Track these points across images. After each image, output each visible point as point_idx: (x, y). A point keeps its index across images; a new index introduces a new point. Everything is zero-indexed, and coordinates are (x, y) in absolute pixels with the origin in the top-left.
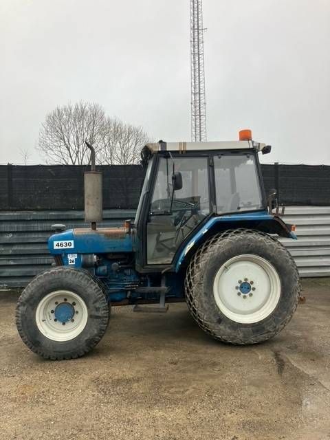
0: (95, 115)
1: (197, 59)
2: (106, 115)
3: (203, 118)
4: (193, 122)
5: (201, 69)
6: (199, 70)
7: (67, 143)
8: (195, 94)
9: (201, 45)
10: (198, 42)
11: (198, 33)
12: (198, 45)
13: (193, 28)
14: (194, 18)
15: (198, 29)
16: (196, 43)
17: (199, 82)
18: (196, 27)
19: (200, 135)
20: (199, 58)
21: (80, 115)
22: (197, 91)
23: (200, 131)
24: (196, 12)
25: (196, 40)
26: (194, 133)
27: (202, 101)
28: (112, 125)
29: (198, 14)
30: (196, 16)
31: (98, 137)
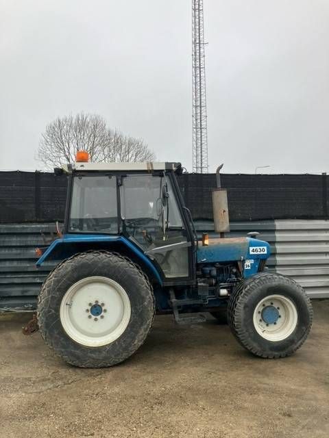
0: (95, 127)
1: (198, 72)
2: (107, 127)
3: (204, 131)
4: (195, 135)
5: (203, 82)
6: (200, 84)
7: (67, 154)
8: (196, 107)
9: (202, 59)
10: (200, 55)
11: (200, 47)
12: (200, 59)
13: (195, 43)
14: (195, 32)
15: (199, 43)
16: (198, 57)
17: (201, 95)
18: (198, 41)
19: (201, 148)
20: (200, 72)
21: (81, 126)
22: (199, 104)
23: (201, 144)
24: (197, 27)
25: (198, 54)
26: (195, 146)
27: (204, 114)
28: (112, 137)
29: (199, 29)
30: (198, 31)
31: (98, 148)
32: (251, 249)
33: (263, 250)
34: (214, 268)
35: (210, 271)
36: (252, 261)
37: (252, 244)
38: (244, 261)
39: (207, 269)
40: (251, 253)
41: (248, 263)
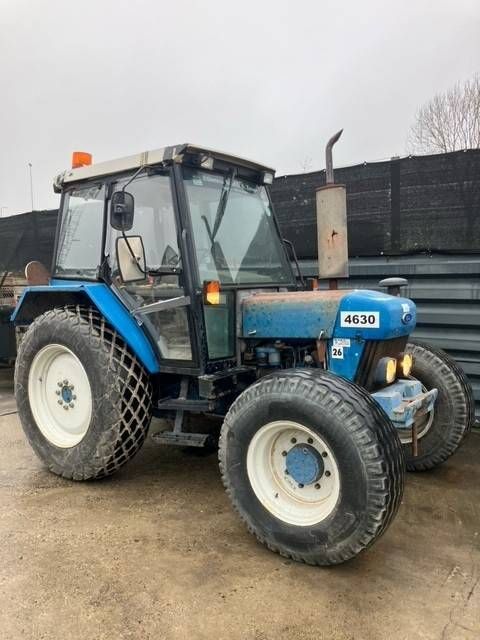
32: (344, 315)
33: (372, 320)
34: (272, 350)
35: (267, 354)
36: (347, 343)
37: (345, 305)
38: (328, 342)
39: (262, 351)
40: (344, 324)
41: (340, 345)
